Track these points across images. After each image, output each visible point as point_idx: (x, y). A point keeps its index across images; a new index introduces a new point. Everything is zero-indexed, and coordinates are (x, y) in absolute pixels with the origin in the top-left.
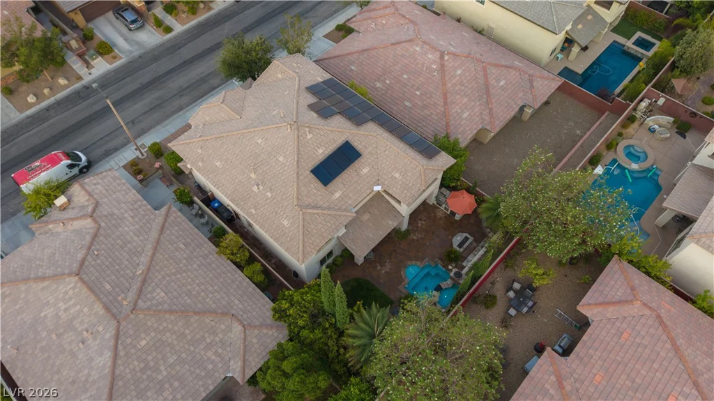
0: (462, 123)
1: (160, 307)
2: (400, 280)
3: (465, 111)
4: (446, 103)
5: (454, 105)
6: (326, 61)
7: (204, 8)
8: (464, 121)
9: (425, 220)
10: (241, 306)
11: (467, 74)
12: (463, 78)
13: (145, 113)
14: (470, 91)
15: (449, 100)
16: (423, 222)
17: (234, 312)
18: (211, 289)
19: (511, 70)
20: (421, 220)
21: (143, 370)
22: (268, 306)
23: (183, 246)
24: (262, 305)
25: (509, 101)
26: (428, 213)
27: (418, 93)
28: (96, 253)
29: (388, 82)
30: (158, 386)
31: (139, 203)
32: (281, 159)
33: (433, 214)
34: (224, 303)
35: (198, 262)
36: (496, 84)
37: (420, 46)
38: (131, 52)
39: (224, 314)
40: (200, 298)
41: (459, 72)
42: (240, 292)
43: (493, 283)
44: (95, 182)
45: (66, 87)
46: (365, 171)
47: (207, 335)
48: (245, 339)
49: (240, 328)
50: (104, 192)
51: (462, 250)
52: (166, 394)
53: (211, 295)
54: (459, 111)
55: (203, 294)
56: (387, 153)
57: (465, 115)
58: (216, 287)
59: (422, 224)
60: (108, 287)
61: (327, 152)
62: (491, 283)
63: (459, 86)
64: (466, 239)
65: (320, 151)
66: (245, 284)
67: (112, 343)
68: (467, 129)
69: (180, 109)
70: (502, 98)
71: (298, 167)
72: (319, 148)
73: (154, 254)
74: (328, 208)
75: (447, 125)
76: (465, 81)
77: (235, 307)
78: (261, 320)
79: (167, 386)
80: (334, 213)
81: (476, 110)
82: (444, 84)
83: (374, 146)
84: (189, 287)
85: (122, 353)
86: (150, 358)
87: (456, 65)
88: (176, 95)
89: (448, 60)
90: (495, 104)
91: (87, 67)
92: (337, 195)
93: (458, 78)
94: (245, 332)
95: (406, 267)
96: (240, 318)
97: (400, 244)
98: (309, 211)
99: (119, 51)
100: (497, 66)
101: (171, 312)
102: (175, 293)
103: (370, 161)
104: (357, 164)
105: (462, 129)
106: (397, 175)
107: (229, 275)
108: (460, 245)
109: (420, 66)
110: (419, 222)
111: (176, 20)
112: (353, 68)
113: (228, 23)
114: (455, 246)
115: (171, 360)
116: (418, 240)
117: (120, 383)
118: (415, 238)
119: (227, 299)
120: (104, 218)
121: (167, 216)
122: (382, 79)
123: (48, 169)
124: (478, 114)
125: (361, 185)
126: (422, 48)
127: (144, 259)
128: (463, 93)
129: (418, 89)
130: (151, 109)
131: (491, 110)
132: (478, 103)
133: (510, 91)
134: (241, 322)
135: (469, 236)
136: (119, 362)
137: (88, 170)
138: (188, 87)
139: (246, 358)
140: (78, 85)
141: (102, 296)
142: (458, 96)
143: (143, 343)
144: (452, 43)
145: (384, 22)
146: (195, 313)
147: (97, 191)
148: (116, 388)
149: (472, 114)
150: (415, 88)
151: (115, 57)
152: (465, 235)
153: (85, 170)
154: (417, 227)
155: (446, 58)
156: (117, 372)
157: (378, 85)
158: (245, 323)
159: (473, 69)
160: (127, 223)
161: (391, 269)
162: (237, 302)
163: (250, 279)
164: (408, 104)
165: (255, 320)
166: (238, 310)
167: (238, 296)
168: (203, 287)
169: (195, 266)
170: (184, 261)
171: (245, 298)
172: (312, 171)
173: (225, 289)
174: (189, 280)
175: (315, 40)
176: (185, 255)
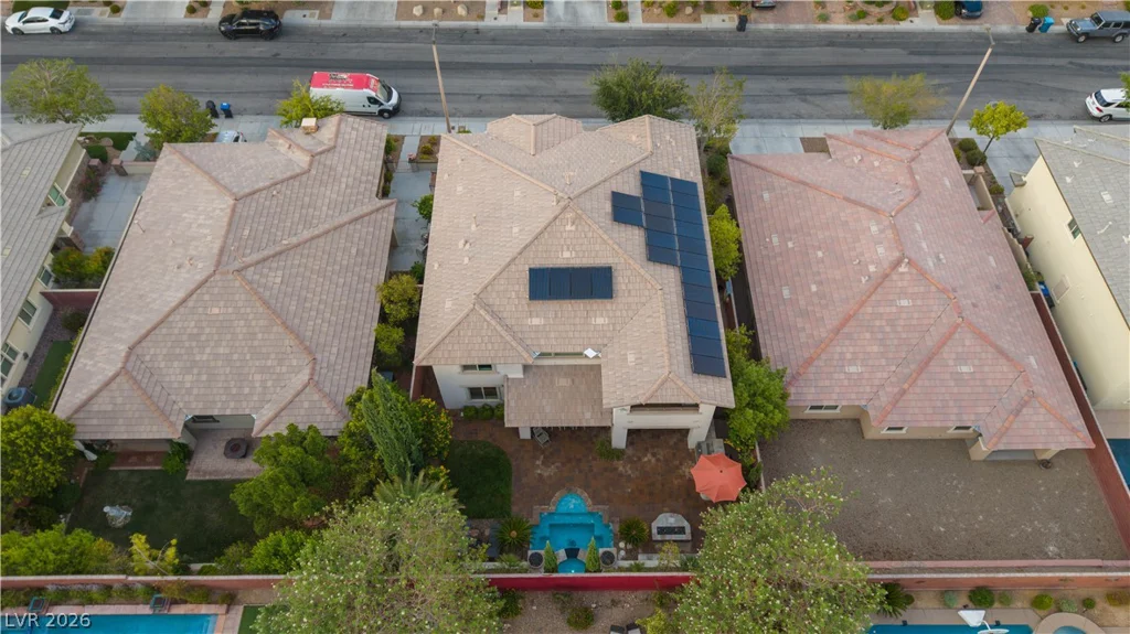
0: (836, 376)
1: (261, 290)
2: (546, 500)
3: (859, 363)
4: (837, 331)
5: (847, 342)
6: (743, 165)
7: (690, 15)
8: (842, 376)
9: (658, 460)
10: (333, 358)
11: (916, 315)
12: (904, 316)
13: (501, 95)
14: (896, 342)
15: (846, 330)
16: (653, 460)
17: (319, 357)
18: (327, 315)
19: (1003, 361)
20: (654, 455)
21: (192, 337)
22: (358, 383)
23: (354, 251)
24: (356, 372)
25: (951, 403)
26: (674, 455)
27: (814, 288)
28: (275, 193)
29: (790, 245)
30: (188, 364)
31: (370, 178)
32: (516, 230)
33: (677, 462)
34: (322, 340)
35: (349, 280)
36: (951, 363)
37: (882, 227)
38: (559, 19)
39: (308, 350)
40: (306, 315)
41: (904, 303)
42: (350, 344)
43: (614, 603)
44: (356, 126)
45: (461, 18)
46: (600, 321)
47: (273, 356)
48: (298, 394)
49: (307, 378)
50: (353, 142)
51: (659, 537)
52: (189, 378)
53: (319, 321)
54: (849, 356)
55: (313, 313)
56: (648, 320)
57: (853, 369)
58: (334, 318)
59: (649, 461)
60: (246, 232)
61: (572, 262)
62: (613, 601)
63: (884, 323)
64: (681, 530)
65: (567, 254)
66: (365, 341)
67: (192, 287)
68: (837, 390)
70: (943, 390)
71: (520, 253)
72: (568, 249)
73: (318, 236)
74: (508, 328)
75: (809, 362)
76: (902, 322)
77: (326, 354)
78: (334, 389)
79: (195, 371)
80: (508, 338)
81: (879, 375)
82: (862, 304)
83: (643, 300)
84: (310, 296)
85: (190, 303)
86: (207, 330)
87: (910, 290)
88: (552, 96)
89: (902, 273)
90: (918, 390)
91: (499, 10)
92: (536, 321)
93: (894, 309)
94: (305, 387)
95: (569, 490)
96: (318, 368)
97: (594, 459)
98: (482, 312)
99: (548, 11)
100: (983, 337)
101: (265, 303)
102: (290, 290)
103: (618, 313)
104: (595, 305)
105: (827, 383)
106: (631, 358)
107: (362, 318)
108: (662, 531)
109: (853, 254)
110: (649, 455)
111: (643, 11)
112: (766, 196)
113: (698, 49)
114: (655, 525)
115: (221, 350)
116: (621, 475)
117: (164, 331)
118: (621, 468)
119: (330, 338)
120: (321, 167)
121: (378, 210)
122: (787, 235)
123: (347, 87)
124: (877, 382)
125: (577, 334)
126: (881, 231)
127: (306, 234)
128: (880, 336)
129: (820, 283)
130: (511, 95)
131: (903, 392)
132: (893, 368)
133: (968, 390)
134: (312, 374)
135: (688, 530)
136: (182, 310)
137: (389, 117)
138: (575, 96)
139: (282, 414)
140: (472, 24)
141: (231, 236)
142: (868, 335)
143: (216, 311)
144: (941, 256)
145: (876, 164)
146: (284, 323)
147: (347, 136)
148: (157, 331)
149: (866, 376)
150: (817, 278)
151: (536, 16)
152: (686, 524)
154: (640, 459)
155: (903, 269)
156: (171, 319)
157: (775, 240)
158: (316, 378)
159: (933, 315)
160: (336, 188)
161: (550, 477)
162: (335, 350)
163: (377, 341)
164: (786, 293)
165: (328, 384)
166: (326, 360)
167: (342, 347)
168: (322, 307)
169: (341, 280)
170: (337, 267)
171: (348, 355)
172: (531, 270)
173: (339, 328)
174: (319, 289)
175: (783, 136)
176: (345, 262)
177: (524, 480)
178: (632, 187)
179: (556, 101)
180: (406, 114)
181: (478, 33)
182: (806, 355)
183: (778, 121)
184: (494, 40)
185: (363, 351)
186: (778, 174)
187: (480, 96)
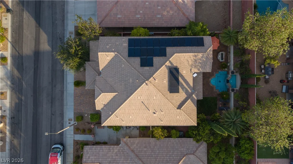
10: (185, 149)
13: (52, 107)
17: (185, 153)
18: (171, 153)
22: (191, 141)
23: (145, 149)
24: (190, 142)
27: (159, 8)
29: (141, 12)
31: (111, 149)
34: (180, 153)
35: (156, 149)
38: (6, 85)
40: (172, 160)
42: (179, 145)
44: (87, 157)
45: (4, 126)
46: (185, 72)
48: (197, 157)
49: (192, 156)
50: (96, 157)
51: (224, 60)
53: (174, 155)
55: (171, 157)
58: (172, 151)
61: (168, 80)
64: (222, 54)
66: (177, 141)
68: (191, 8)
72: (163, 81)
75: (184, 14)
77: (184, 151)
78: (195, 147)
83: (179, 59)
84: (165, 160)
94: (195, 155)
95: (210, 82)
96: (189, 153)
98: (183, 107)
103: (182, 67)
105: (189, 10)
107: (169, 143)
108: (222, 59)
112: (119, 16)
119: (179, 151)
121: (126, 144)
122: (137, 12)
125: (188, 79)
129: (158, 6)
130: (52, 103)
135: (222, 52)
138: (52, 79)
139: (202, 160)
140: (8, 120)
147: (93, 160)
150: (156, 6)
152: (220, 53)
157: (138, 16)
158: (192, 153)
160: (118, 159)
162: (182, 149)
163: (177, 138)
164: (159, 16)
165: (194, 149)
166: (186, 151)
167: (181, 147)
168: (168, 155)
169: (157, 151)
170: (153, 153)
171: (183, 145)
173: (174, 149)
174: (162, 157)
175: (74, 6)
176: (150, 151)
179: (55, 86)
180: (63, 140)
181: (14, 118)
183: (66, 6)
184: (19, 111)
185: (181, 141)
186: (111, 10)
187: (52, 114)
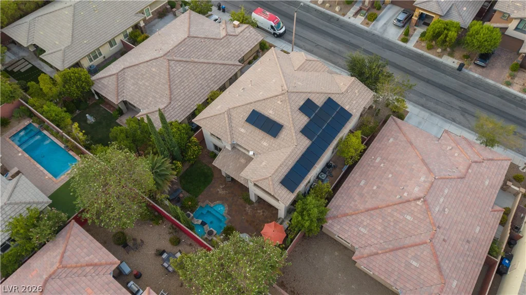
0: (353, 228)
1: (171, 70)
2: (213, 201)
3: (368, 229)
4: (368, 210)
5: (369, 217)
6: (393, 123)
7: (438, 53)
8: (356, 230)
9: (263, 215)
10: (177, 106)
11: (410, 226)
12: (404, 223)
13: (326, 48)
14: (391, 232)
15: (372, 212)
16: (261, 214)
17: (172, 103)
19: (437, 273)
20: (263, 212)
21: (142, 75)
22: (178, 119)
23: (213, 75)
25: (396, 273)
26: (271, 217)
27: (375, 188)
28: (203, 41)
29: (382, 165)
30: (135, 83)
31: (242, 53)
32: (261, 93)
33: (270, 221)
34: (178, 98)
35: (203, 83)
36: (410, 256)
37: (426, 180)
38: (376, 30)
39: (171, 99)
40: (179, 87)
41: (409, 218)
42: (186, 105)
43: (191, 245)
44: (252, 32)
45: (335, 12)
46: (265, 144)
47: (159, 94)
49: (163, 107)
50: (246, 37)
52: (132, 87)
53: (182, 91)
54: (365, 223)
55: (182, 88)
56: (281, 154)
57: (363, 230)
58: (188, 93)
60: (182, 49)
61: (271, 116)
62: (191, 244)
63: (392, 220)
65: (271, 112)
66: (192, 107)
67: (153, 58)
68: (349, 234)
69: (335, 63)
70: (397, 265)
71: (255, 102)
72: (273, 110)
73: (205, 63)
74: (231, 127)
75: (346, 215)
76: (401, 225)
77: (176, 103)
78: (169, 116)
79: (136, 86)
80: (228, 131)
81: (373, 240)
82: (388, 206)
83: (287, 145)
84: (186, 81)
85: (149, 63)
86: (147, 75)
87: (416, 214)
89: (418, 205)
90: (384, 257)
91: (353, 15)
92: (242, 130)
93: (401, 217)
95: (223, 204)
96: (169, 106)
97: (241, 199)
98: (226, 116)
99: (374, 24)
100: (435, 255)
101: (169, 75)
102: (181, 75)
103: (274, 145)
104: (268, 137)
105: (347, 228)
106: (264, 163)
107: (197, 98)
109: (404, 184)
110: (261, 211)
111: (417, 42)
112: (391, 140)
113: (430, 69)
114: (240, 235)
115: (147, 84)
116: (245, 211)
117: (136, 68)
118: (247, 208)
119: (181, 99)
120: (227, 40)
121: (234, 65)
122: (384, 161)
123: (265, 18)
124: (369, 242)
125: (253, 144)
126: (425, 182)
127: (202, 60)
128: (386, 224)
129: (378, 187)
130: (330, 50)
131: (377, 254)
132: (382, 241)
133: (409, 273)
134: (166, 107)
136: (145, 64)
140: (338, 16)
141: (177, 48)
142: (380, 221)
143: (154, 70)
144: (446, 210)
145: (456, 155)
146: (170, 85)
147: (245, 34)
148: (134, 67)
149: (367, 236)
150: (380, 185)
151: (367, 24)
153: (276, 35)
154: (257, 210)
155: (419, 203)
156: (141, 65)
157: (378, 160)
158: (166, 109)
159: (419, 231)
160: (226, 50)
161: (221, 194)
162: (179, 104)
163: (196, 109)
164: (362, 183)
165: (168, 113)
166: (174, 105)
167: (183, 104)
168: (187, 87)
169: (201, 82)
170: (203, 77)
171: (183, 108)
172: (254, 110)
173: (187, 97)
174: (191, 81)
175: (437, 125)
176: (207, 77)
177: (212, 189)
178: (319, 101)
180: (284, 39)
181: (338, 20)
182: (347, 212)
183: (441, 117)
184: (342, 26)
185: (189, 110)
186: (404, 135)
187: (318, 45)
